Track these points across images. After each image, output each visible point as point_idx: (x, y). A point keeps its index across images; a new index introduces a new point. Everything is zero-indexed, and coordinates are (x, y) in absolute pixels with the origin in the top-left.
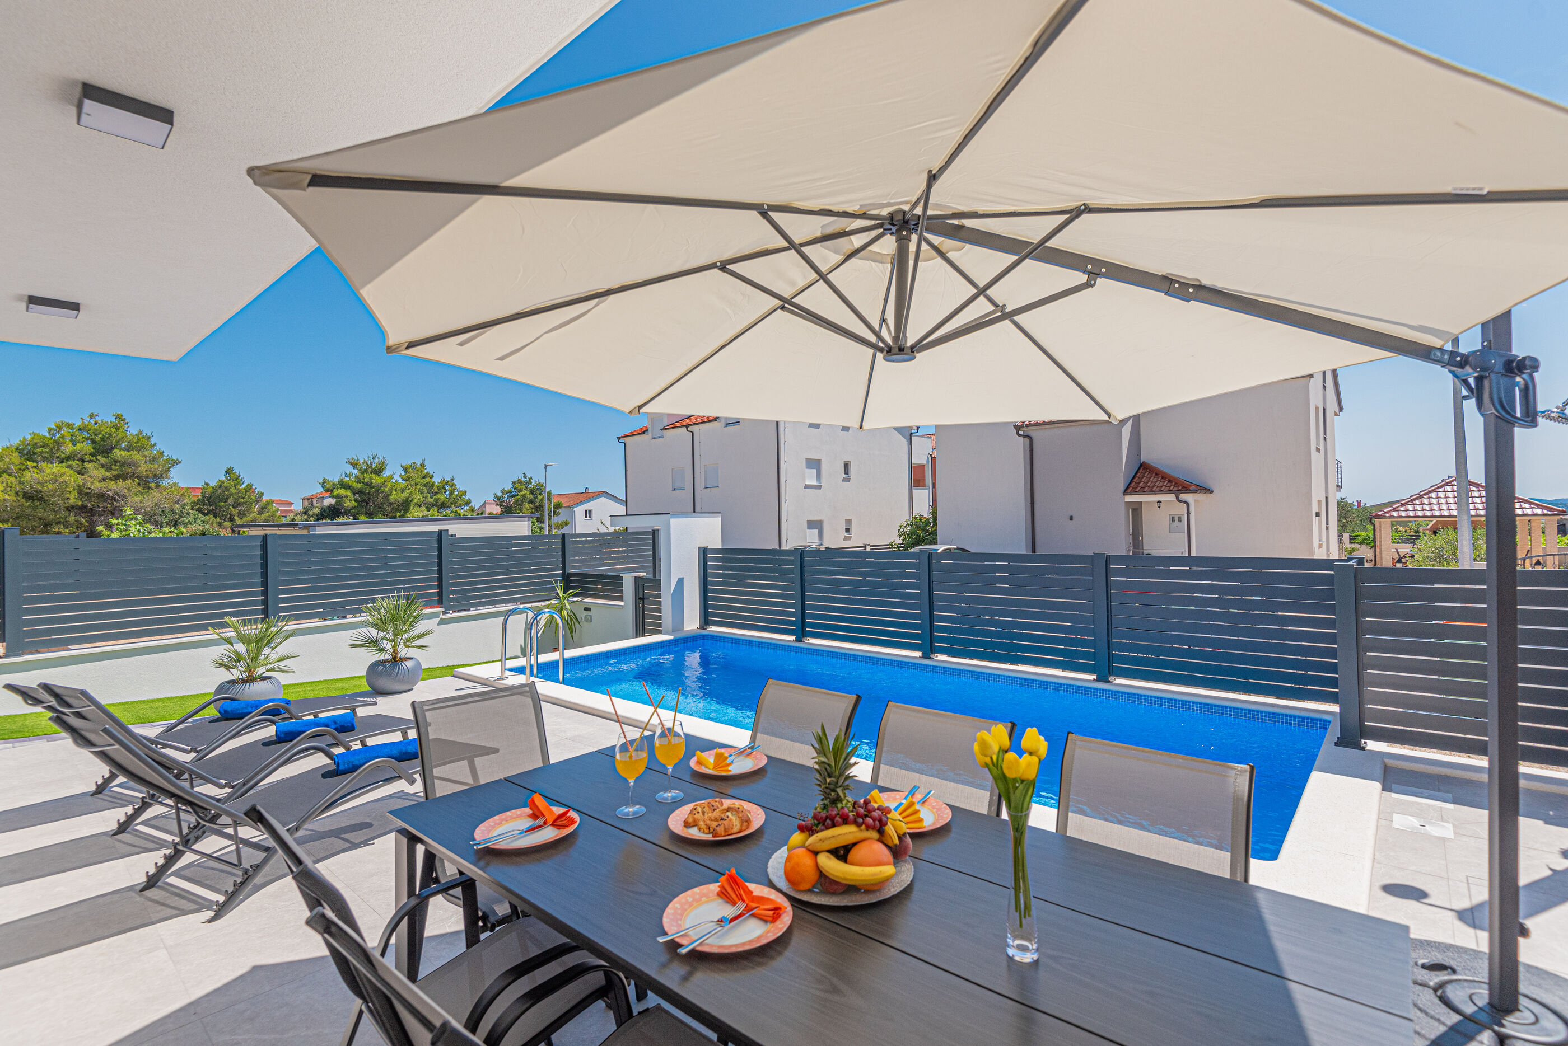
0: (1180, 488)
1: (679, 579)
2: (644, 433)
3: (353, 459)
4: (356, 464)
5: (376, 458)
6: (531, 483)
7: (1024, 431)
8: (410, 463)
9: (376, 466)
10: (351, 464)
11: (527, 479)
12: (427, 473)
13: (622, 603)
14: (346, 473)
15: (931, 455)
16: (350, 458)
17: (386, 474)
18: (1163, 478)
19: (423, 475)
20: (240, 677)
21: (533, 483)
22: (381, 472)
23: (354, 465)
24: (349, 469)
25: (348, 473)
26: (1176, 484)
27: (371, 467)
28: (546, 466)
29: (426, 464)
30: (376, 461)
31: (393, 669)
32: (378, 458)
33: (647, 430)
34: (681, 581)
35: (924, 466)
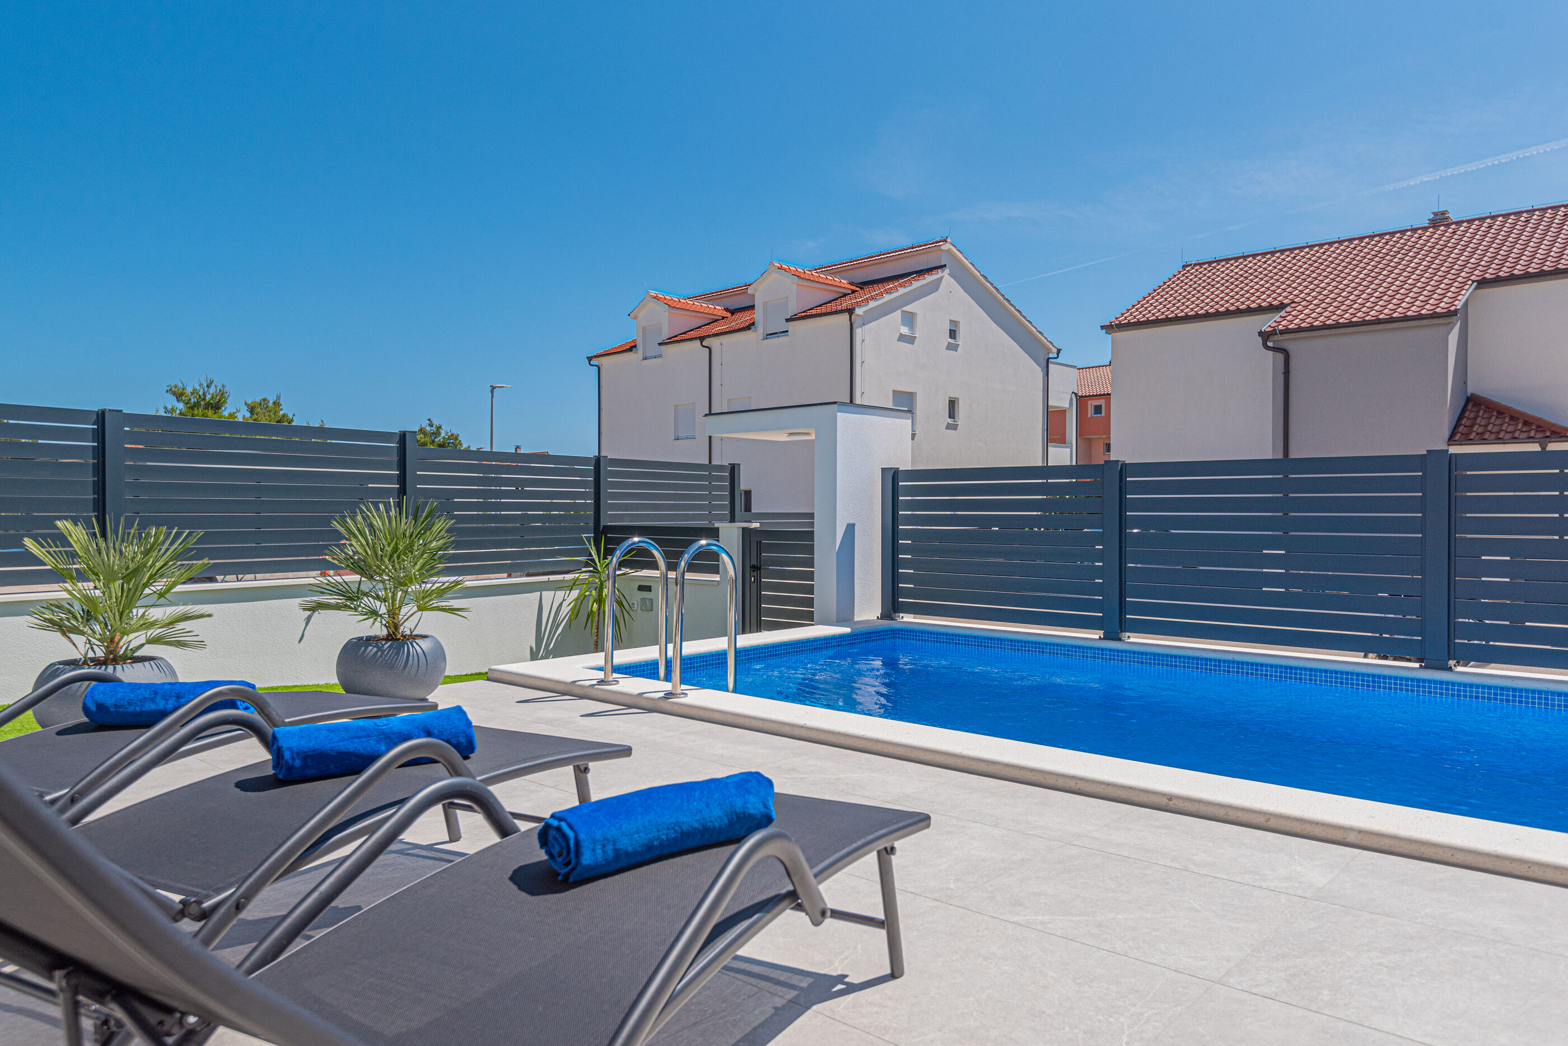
0: (1548, 434)
1: (848, 525)
2: (630, 349)
3: (176, 387)
4: (182, 394)
5: (213, 385)
6: (440, 434)
7: (1274, 342)
8: (258, 400)
9: (212, 398)
10: (174, 394)
11: (434, 429)
12: (284, 416)
13: (717, 578)
14: (166, 408)
15: (1076, 394)
16: (173, 385)
17: (226, 412)
18: (1512, 418)
19: (277, 419)
20: (91, 654)
21: (443, 434)
22: (219, 408)
23: (179, 396)
24: (172, 402)
25: (169, 407)
26: (1538, 427)
27: (204, 399)
28: (493, 388)
29: (282, 402)
30: (212, 390)
31: (398, 653)
32: (216, 387)
33: (635, 346)
34: (850, 528)
35: (1065, 411)
